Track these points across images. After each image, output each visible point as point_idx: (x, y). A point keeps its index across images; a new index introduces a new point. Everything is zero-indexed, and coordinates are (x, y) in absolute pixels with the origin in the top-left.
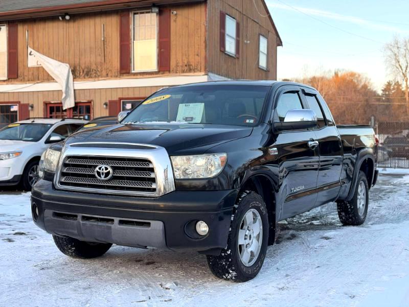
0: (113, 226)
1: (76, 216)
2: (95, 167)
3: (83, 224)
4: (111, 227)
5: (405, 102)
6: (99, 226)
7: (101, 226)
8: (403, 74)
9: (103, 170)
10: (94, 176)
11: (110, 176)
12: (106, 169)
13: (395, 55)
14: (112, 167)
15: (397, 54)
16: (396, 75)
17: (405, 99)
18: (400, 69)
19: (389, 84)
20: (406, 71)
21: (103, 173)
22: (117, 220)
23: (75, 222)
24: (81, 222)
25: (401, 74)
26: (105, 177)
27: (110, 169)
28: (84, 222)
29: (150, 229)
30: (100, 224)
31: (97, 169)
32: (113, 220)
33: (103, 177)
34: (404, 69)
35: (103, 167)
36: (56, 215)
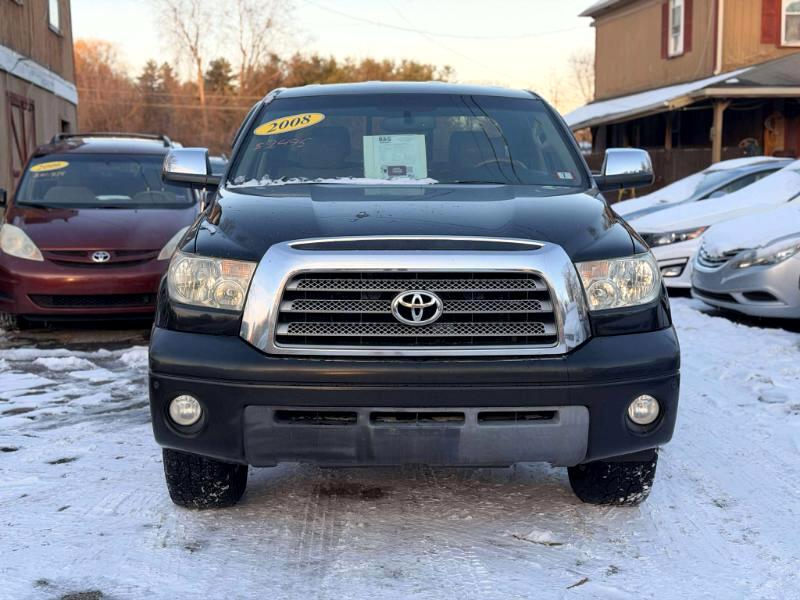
0: (463, 428)
1: (355, 415)
2: (392, 296)
3: (376, 430)
4: (457, 432)
5: (199, 104)
6: (425, 430)
7: (431, 431)
8: (192, 48)
9: (417, 301)
10: (390, 318)
11: (437, 314)
12: (426, 299)
13: (175, 10)
14: (441, 295)
15: (178, 8)
16: (179, 52)
17: (199, 99)
18: (186, 39)
19: (151, 66)
20: (196, 44)
21: (417, 311)
22: (472, 413)
23: (352, 429)
24: (372, 427)
25: (188, 49)
26: (422, 319)
27: (435, 300)
28: (380, 427)
29: (559, 424)
30: (426, 425)
31: (399, 299)
32: (462, 415)
33: (417, 320)
34: (194, 40)
35: (417, 295)
36: (281, 416)
